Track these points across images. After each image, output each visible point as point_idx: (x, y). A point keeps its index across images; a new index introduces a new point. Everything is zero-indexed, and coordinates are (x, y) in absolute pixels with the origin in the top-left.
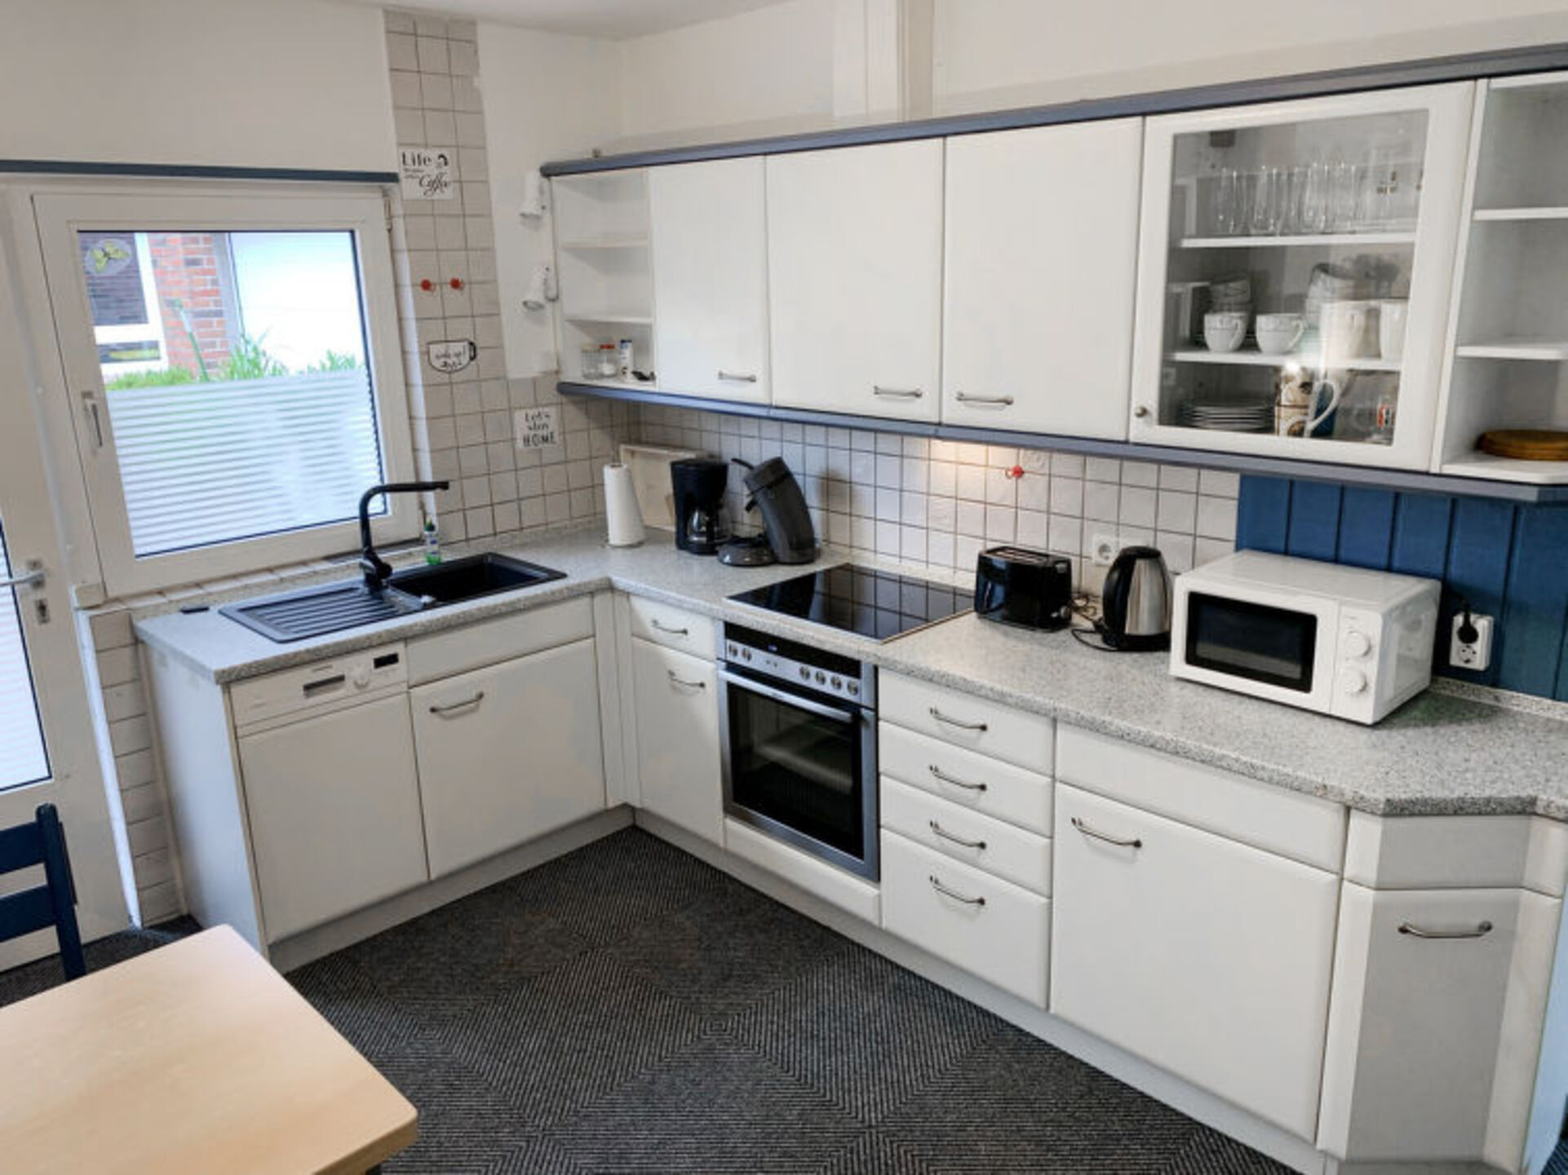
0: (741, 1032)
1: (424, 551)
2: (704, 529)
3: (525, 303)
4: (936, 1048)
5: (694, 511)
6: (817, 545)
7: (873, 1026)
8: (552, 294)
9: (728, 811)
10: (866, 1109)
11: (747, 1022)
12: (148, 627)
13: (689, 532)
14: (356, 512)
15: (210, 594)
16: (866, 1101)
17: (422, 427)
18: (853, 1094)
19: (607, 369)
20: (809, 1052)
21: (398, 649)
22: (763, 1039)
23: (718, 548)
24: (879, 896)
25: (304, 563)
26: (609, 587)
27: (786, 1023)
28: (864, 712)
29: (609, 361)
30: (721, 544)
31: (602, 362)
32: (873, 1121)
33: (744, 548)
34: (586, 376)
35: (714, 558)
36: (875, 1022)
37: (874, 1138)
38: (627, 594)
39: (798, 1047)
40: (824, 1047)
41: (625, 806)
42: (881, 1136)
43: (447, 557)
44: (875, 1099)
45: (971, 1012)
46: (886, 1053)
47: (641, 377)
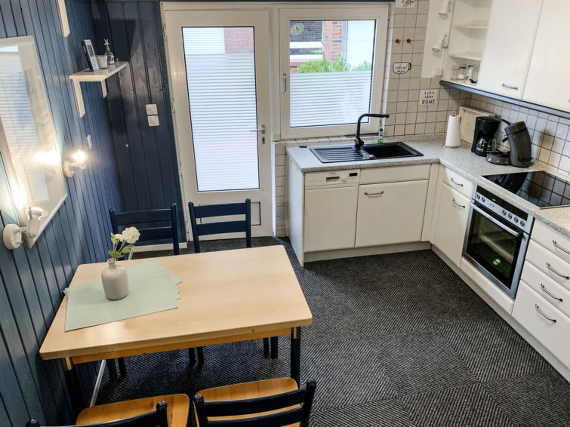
0: (443, 332)
1: (377, 138)
2: (483, 145)
3: (433, 49)
4: (519, 367)
5: (481, 138)
6: (532, 161)
7: (496, 349)
8: (445, 45)
9: (463, 255)
10: (481, 376)
11: (447, 330)
12: (290, 150)
13: (477, 146)
14: (357, 121)
15: (309, 142)
16: (482, 373)
17: (386, 93)
18: (478, 369)
19: (461, 76)
20: (467, 348)
21: (358, 171)
22: (451, 337)
23: (487, 154)
24: (514, 305)
25: (339, 136)
26: (439, 163)
27: (462, 335)
28: (524, 234)
29: (463, 74)
30: (489, 153)
31: (459, 73)
32: (482, 381)
33: (497, 156)
34: (452, 79)
35: (484, 158)
36: (497, 348)
37: (480, 387)
38: (445, 167)
39: (463, 345)
40: (473, 349)
41: (428, 242)
42: (483, 387)
43: (385, 141)
44: (486, 374)
45: (540, 360)
46: (497, 360)
47: (473, 82)
